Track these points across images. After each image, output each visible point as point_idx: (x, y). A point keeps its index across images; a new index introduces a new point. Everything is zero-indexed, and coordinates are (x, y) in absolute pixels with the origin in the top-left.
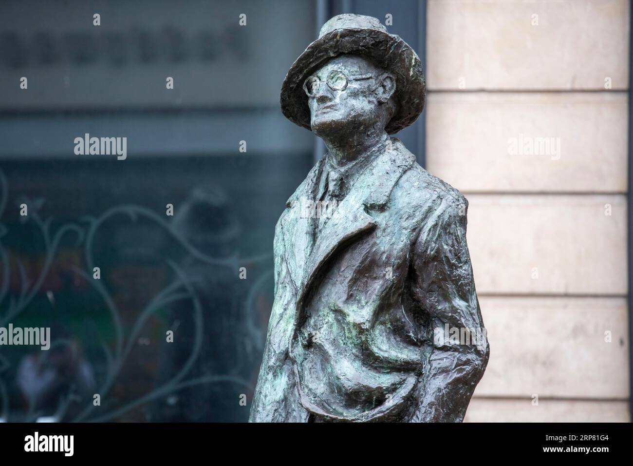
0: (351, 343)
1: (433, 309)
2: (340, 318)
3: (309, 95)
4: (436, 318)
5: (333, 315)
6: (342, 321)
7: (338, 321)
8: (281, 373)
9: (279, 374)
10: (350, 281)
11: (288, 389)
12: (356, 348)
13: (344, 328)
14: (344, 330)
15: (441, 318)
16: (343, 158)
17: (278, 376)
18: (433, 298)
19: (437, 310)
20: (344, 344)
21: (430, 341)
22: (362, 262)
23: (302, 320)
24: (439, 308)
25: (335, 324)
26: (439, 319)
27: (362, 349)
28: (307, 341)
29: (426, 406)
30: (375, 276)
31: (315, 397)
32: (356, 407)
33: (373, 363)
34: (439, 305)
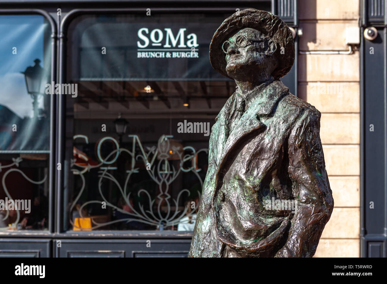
0: (248, 200)
1: (299, 178)
2: (242, 184)
3: (225, 52)
4: (302, 184)
5: (237, 182)
6: (242, 186)
7: (240, 186)
8: (208, 217)
9: (207, 217)
10: (247, 162)
11: (211, 226)
12: (251, 202)
13: (244, 190)
14: (244, 191)
15: (305, 184)
16: (245, 89)
17: (206, 218)
18: (299, 171)
19: (302, 179)
20: (244, 200)
21: (297, 198)
22: (255, 150)
23: (219, 185)
24: (303, 177)
25: (238, 188)
26: (303, 185)
27: (255, 203)
28: (222, 198)
29: (294, 239)
30: (263, 158)
31: (225, 232)
32: (250, 239)
33: (261, 212)
34: (303, 176)
